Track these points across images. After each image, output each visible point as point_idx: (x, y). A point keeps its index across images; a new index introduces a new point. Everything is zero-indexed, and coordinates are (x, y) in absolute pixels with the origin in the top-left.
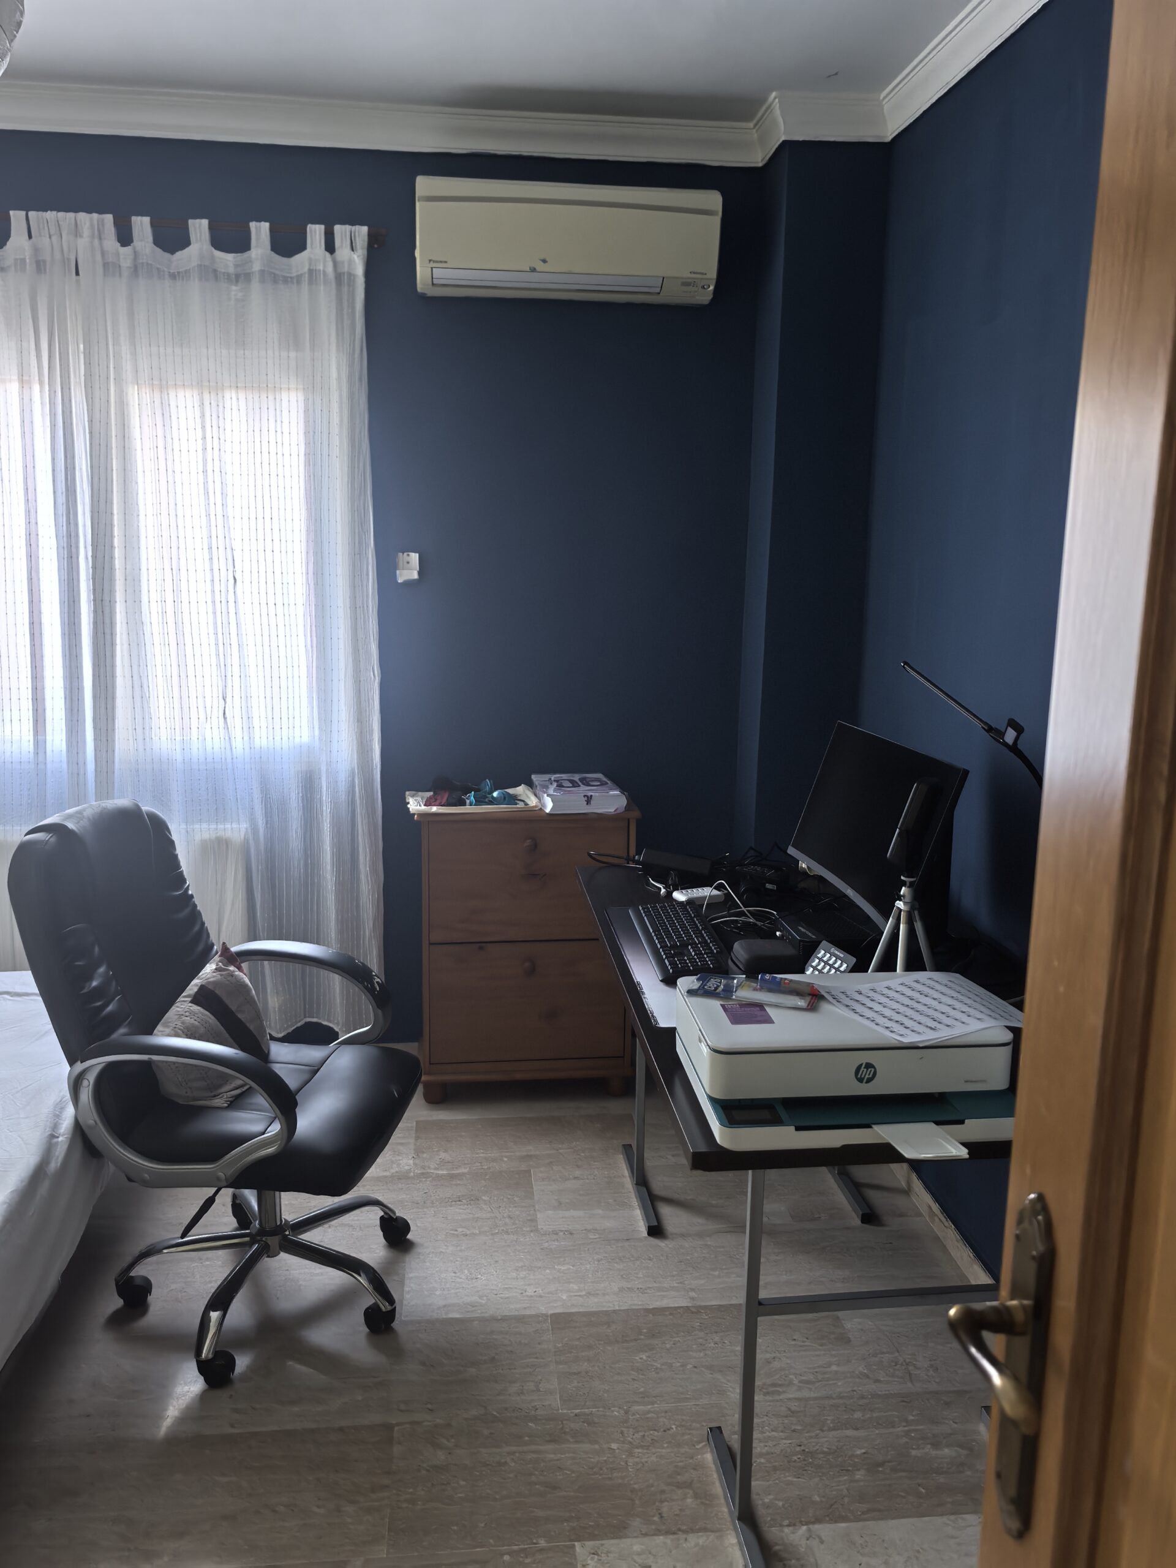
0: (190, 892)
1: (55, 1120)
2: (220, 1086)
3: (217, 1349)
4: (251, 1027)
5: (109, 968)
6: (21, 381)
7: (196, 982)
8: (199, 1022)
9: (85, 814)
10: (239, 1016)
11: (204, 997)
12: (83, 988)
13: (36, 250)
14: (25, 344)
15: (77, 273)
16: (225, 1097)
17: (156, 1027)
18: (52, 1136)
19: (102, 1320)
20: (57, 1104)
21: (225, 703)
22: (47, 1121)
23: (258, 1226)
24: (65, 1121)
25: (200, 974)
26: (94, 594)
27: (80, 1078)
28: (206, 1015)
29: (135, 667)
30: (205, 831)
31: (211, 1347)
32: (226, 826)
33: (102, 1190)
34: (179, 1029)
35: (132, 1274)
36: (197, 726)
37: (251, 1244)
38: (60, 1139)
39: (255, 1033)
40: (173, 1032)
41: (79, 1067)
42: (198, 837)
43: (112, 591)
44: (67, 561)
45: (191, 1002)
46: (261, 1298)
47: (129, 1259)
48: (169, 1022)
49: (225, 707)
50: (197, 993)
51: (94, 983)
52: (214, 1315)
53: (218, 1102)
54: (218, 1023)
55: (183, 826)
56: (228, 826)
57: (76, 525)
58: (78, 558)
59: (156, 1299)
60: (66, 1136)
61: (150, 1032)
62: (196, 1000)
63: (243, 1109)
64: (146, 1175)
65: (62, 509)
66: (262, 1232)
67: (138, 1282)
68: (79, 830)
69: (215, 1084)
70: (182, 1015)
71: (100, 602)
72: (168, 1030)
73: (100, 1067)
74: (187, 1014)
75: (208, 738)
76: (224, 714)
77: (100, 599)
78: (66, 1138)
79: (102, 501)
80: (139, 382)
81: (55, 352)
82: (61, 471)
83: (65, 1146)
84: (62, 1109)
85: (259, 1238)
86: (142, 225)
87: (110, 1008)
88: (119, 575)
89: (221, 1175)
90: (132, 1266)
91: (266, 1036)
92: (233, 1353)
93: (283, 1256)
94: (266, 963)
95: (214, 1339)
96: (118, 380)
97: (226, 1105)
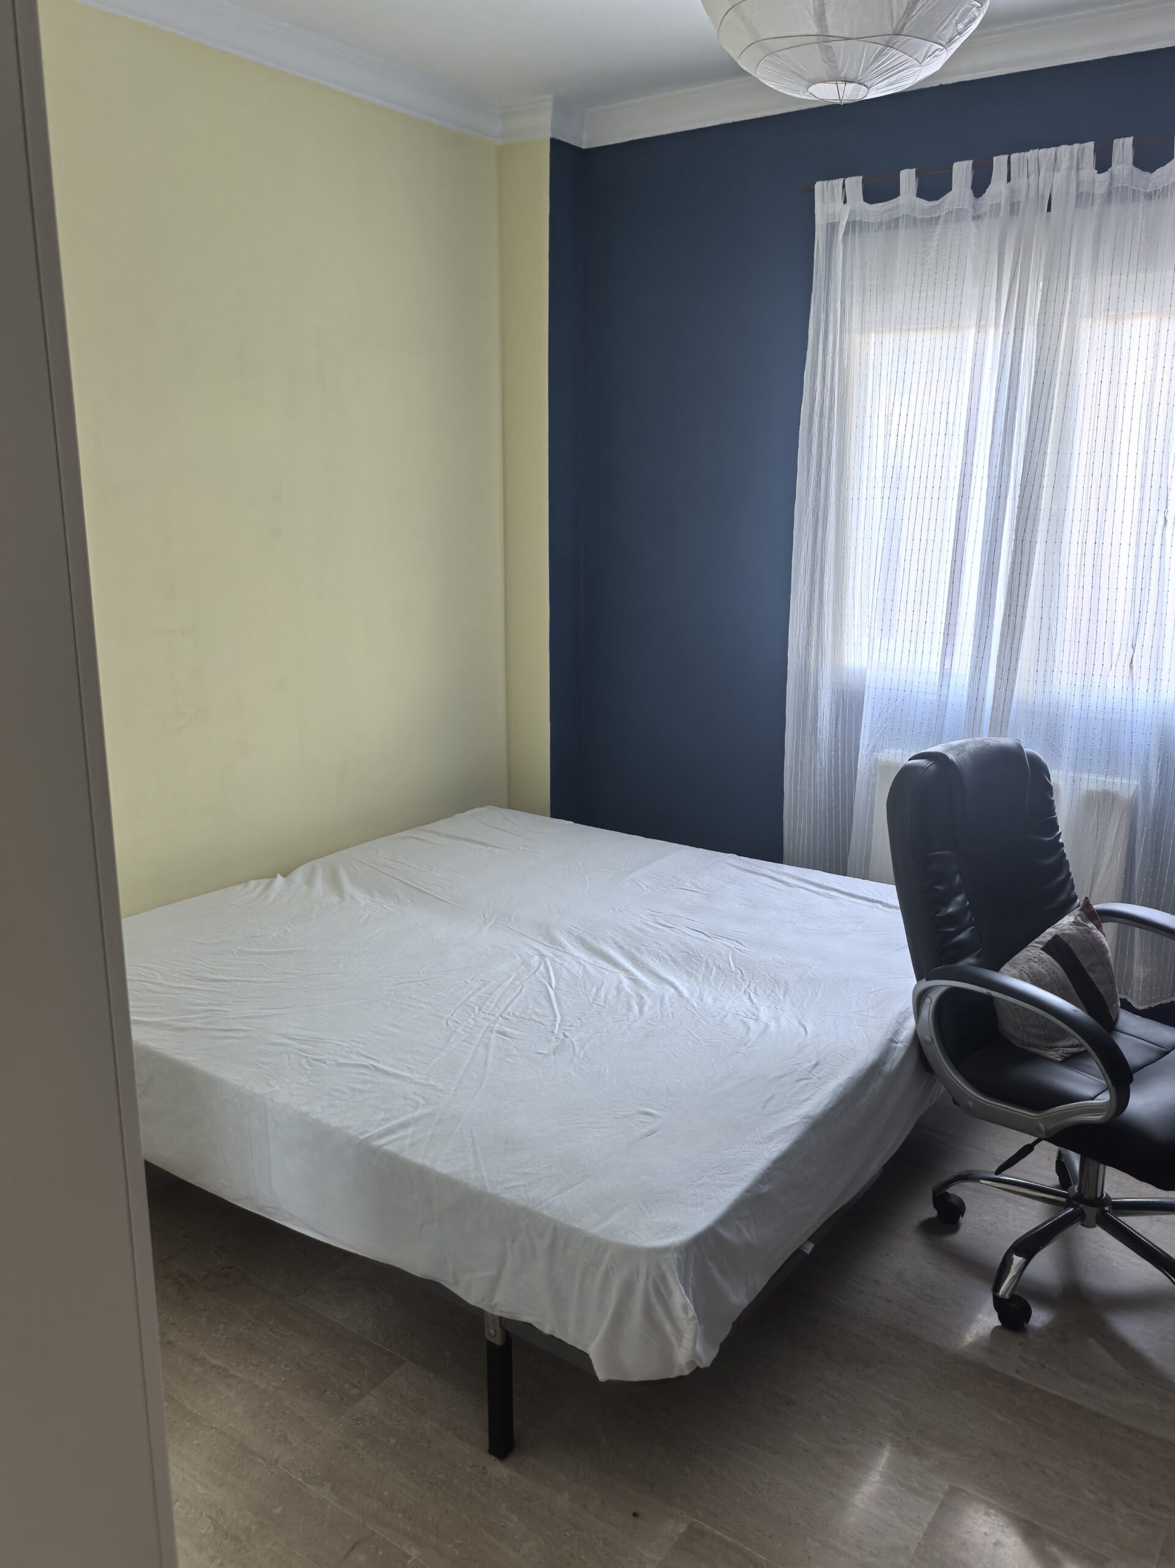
0: (1061, 840)
1: (897, 1026)
2: (1058, 1039)
3: (1016, 1293)
4: (1101, 990)
5: (967, 898)
6: (979, 326)
7: (1051, 930)
8: (1046, 971)
9: (967, 747)
10: (1092, 975)
11: (1057, 948)
12: (939, 911)
13: (1012, 193)
14: (987, 289)
15: (1049, 209)
16: (1060, 1051)
17: (1004, 964)
18: (892, 1041)
19: (916, 1222)
20: (902, 1013)
21: (1134, 651)
22: (891, 1025)
23: (1076, 1191)
24: (905, 1030)
25: (1057, 924)
26: (1016, 534)
27: (923, 995)
28: (1055, 966)
29: (1046, 608)
30: (1093, 781)
31: (1009, 1288)
32: (1116, 780)
33: (932, 1104)
34: (1026, 973)
35: (950, 1190)
36: (1100, 673)
37: (1067, 1206)
38: (899, 1045)
39: (1105, 997)
40: (1018, 974)
41: (925, 984)
42: (1084, 787)
43: (1034, 532)
44: (995, 501)
45: (1042, 949)
46: (1069, 1261)
47: (947, 1177)
48: (1017, 964)
49: (1133, 656)
50: (1049, 941)
51: (950, 910)
52: (1017, 1260)
53: (1051, 1054)
54: (1066, 976)
55: (1071, 774)
56: (1118, 780)
57: (1010, 465)
58: (1006, 498)
59: (967, 1221)
60: (904, 1044)
61: (997, 969)
62: (1047, 948)
63: (1079, 1070)
64: (971, 1104)
65: (998, 450)
66: (1079, 1198)
67: (954, 1201)
68: (958, 761)
69: (1052, 1037)
70: (1031, 960)
71: (1021, 542)
72: (1014, 971)
73: (943, 989)
74: (1036, 960)
75: (1110, 686)
76: (1131, 662)
77: (1021, 539)
78: (904, 1046)
79: (1037, 441)
80: (1094, 315)
81: (1015, 291)
82: (1002, 412)
83: (902, 1053)
84: (906, 1018)
85: (1075, 1203)
86: (1124, 148)
87: (962, 936)
88: (1043, 516)
89: (1042, 1126)
90: (949, 1183)
91: (1115, 1002)
92: (1030, 1303)
93: (1099, 1230)
94: (1137, 930)
95: (1014, 1280)
96: (1073, 314)
97: (1061, 1060)
